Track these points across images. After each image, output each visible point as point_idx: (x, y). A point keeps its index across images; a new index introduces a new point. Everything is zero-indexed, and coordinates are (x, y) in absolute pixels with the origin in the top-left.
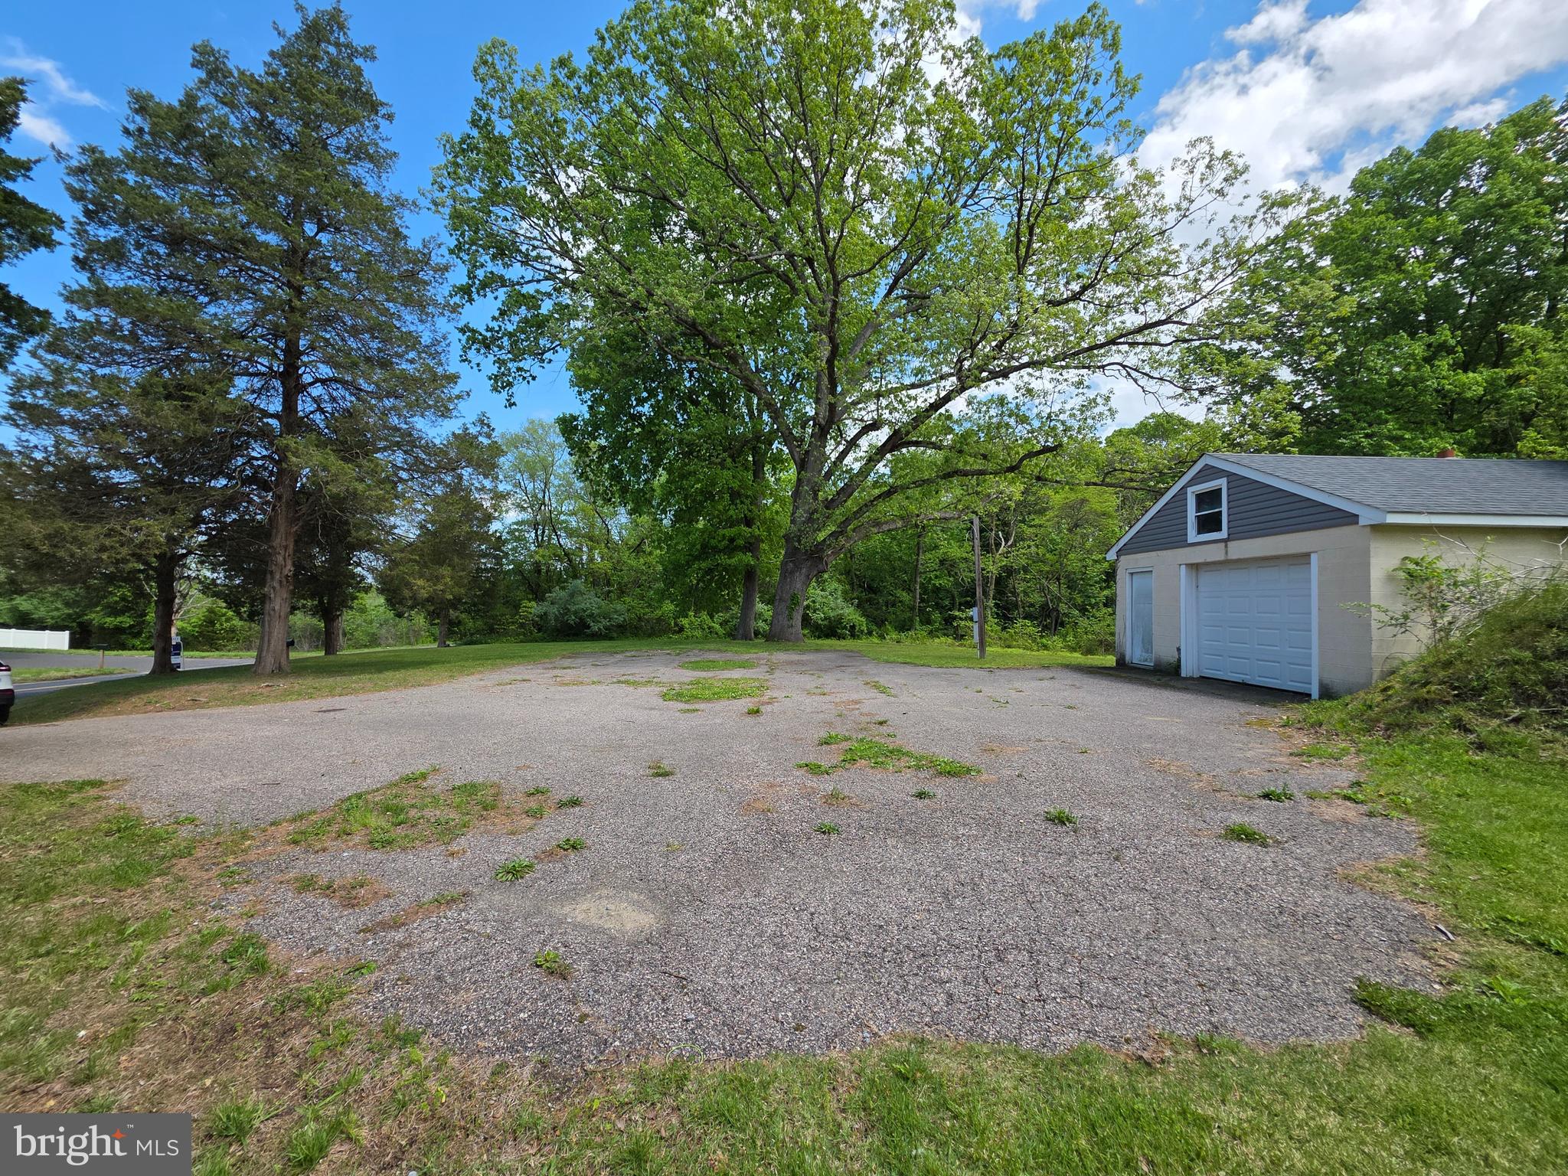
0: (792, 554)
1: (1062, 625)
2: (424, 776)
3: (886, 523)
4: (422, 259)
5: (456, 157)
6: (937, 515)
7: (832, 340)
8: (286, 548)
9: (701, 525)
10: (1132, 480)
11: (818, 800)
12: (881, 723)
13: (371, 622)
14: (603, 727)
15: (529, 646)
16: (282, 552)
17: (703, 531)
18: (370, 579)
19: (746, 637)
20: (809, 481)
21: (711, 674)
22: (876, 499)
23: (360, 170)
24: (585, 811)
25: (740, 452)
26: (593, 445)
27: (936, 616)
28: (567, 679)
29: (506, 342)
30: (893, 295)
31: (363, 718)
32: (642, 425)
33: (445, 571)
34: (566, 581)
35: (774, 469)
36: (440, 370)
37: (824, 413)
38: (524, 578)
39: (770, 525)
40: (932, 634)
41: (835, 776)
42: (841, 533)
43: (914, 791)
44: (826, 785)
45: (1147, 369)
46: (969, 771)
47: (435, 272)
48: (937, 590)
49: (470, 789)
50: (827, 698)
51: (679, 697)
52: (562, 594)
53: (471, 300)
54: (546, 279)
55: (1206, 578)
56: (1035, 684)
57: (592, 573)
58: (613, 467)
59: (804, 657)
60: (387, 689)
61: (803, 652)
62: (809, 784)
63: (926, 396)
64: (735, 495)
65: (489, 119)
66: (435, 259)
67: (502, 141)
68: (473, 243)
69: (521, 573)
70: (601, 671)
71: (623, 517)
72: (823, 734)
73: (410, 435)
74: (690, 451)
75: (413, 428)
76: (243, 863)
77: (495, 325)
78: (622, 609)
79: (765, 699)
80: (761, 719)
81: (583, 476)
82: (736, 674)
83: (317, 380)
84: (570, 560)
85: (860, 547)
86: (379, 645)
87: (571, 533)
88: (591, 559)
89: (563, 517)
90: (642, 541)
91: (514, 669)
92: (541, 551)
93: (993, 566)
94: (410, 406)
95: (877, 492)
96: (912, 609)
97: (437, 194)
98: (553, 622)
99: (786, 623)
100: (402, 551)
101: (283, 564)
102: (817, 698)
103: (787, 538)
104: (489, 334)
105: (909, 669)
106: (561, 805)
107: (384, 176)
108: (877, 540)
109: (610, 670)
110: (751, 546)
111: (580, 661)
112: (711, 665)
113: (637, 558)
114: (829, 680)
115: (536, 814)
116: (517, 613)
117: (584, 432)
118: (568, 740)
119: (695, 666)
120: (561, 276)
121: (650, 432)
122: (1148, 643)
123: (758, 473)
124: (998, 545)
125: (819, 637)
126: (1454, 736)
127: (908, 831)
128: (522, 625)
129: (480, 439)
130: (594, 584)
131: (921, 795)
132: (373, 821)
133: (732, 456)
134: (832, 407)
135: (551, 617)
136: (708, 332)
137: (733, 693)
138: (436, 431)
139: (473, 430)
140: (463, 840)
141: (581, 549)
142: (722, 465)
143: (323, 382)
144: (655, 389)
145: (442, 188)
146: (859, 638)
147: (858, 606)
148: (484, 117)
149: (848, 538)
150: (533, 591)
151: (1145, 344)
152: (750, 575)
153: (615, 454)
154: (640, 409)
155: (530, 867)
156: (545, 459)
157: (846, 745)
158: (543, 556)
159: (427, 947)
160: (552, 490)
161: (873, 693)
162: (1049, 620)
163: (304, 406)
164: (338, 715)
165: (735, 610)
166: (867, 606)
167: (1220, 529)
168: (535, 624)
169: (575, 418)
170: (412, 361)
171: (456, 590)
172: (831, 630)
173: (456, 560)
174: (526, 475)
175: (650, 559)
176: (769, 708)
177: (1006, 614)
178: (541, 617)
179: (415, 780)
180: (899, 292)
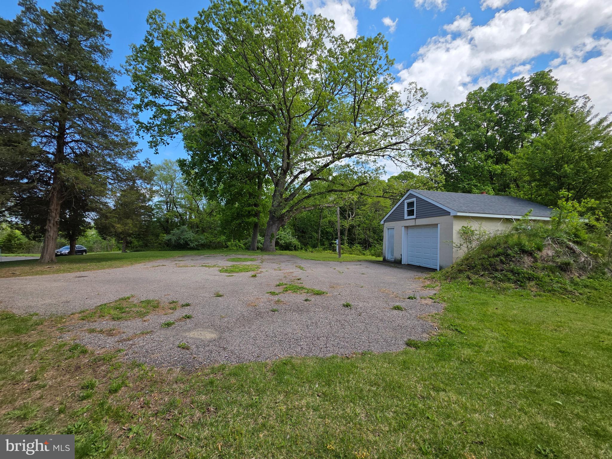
0: (272, 218)
1: (371, 246)
2: (129, 298)
3: (307, 207)
4: (123, 95)
5: (137, 53)
6: (327, 205)
7: (288, 139)
8: (56, 210)
9: (237, 205)
10: (392, 196)
11: (272, 302)
12: (299, 279)
13: (89, 242)
14: (197, 282)
15: (163, 252)
16: (55, 211)
17: (237, 208)
18: (93, 224)
19: (253, 249)
20: (279, 191)
21: (239, 263)
22: (304, 198)
23: (96, 56)
24: (192, 307)
25: (253, 178)
26: (193, 172)
27: (326, 243)
28: (181, 265)
29: (156, 128)
30: (312, 123)
31: (96, 279)
32: (214, 165)
33: (129, 221)
34: (179, 226)
35: (266, 185)
36: (129, 140)
37: (285, 165)
38: (161, 224)
39: (264, 206)
40: (324, 249)
41: (279, 296)
42: (291, 211)
43: (304, 299)
44: (276, 298)
45: (397, 158)
46: (324, 293)
47: (128, 100)
48: (327, 233)
49: (148, 302)
50: (282, 271)
51: (226, 271)
52: (178, 231)
53: (141, 111)
54: (174, 105)
55: (410, 231)
56: (354, 266)
57: (191, 223)
58: (201, 181)
59: (275, 257)
60: (104, 269)
61: (275, 255)
62: (270, 298)
63: (323, 162)
64: (251, 195)
65: (153, 40)
66: (128, 95)
67: (158, 49)
68: (143, 88)
69: (160, 222)
70: (195, 262)
71: (204, 201)
72: (278, 283)
73: (115, 165)
74: (233, 177)
75: (117, 163)
76: (64, 326)
77: (151, 121)
78: (203, 238)
79: (259, 272)
80: (257, 279)
81: (188, 184)
82: (249, 263)
83: (73, 141)
84: (182, 218)
85: (298, 216)
86: (93, 251)
87: (182, 206)
88: (190, 217)
89: (179, 200)
90: (212, 211)
91: (158, 261)
92: (169, 213)
93: (347, 224)
94: (116, 154)
95: (304, 196)
96: (318, 240)
97: (128, 67)
98: (174, 243)
99: (269, 244)
100: (110, 213)
101: (55, 217)
102: (278, 271)
103: (270, 212)
104: (149, 125)
105: (313, 261)
106: (183, 306)
107: (106, 59)
108: (304, 214)
109: (199, 262)
110: (257, 215)
111: (186, 258)
112: (239, 260)
113: (210, 217)
114: (283, 265)
115: (174, 309)
116: (158, 238)
117: (189, 166)
118: (183, 286)
119: (233, 260)
120: (181, 104)
121: (217, 168)
122: (392, 253)
123: (260, 187)
124: (349, 217)
125: (282, 250)
126: (467, 281)
127: (299, 310)
128: (160, 244)
129: (146, 168)
130: (192, 227)
131: (306, 300)
132: (112, 312)
133: (250, 180)
134: (288, 164)
135: (173, 241)
136: (241, 131)
137: (247, 270)
138: (127, 165)
139: (143, 165)
140: (148, 317)
141: (186, 213)
142: (246, 182)
143: (76, 141)
144: (220, 151)
145: (130, 65)
146: (297, 250)
147: (298, 238)
148: (151, 39)
149: (293, 213)
150: (165, 230)
151: (396, 149)
152: (256, 225)
153: (202, 175)
154: (213, 159)
155: (174, 323)
156: (172, 176)
157: (285, 286)
158: (170, 216)
159: (141, 345)
160: (174, 189)
161: (298, 270)
162: (366, 245)
163: (67, 150)
164: (85, 278)
165: (250, 239)
166: (301, 238)
167: (413, 215)
168: (166, 243)
169: (185, 161)
170: (117, 136)
171: (134, 229)
172: (287, 247)
173: (134, 217)
174: (163, 182)
175: (215, 218)
176: (260, 275)
177: (351, 242)
178: (168, 240)
179: (126, 299)
180: (314, 122)
